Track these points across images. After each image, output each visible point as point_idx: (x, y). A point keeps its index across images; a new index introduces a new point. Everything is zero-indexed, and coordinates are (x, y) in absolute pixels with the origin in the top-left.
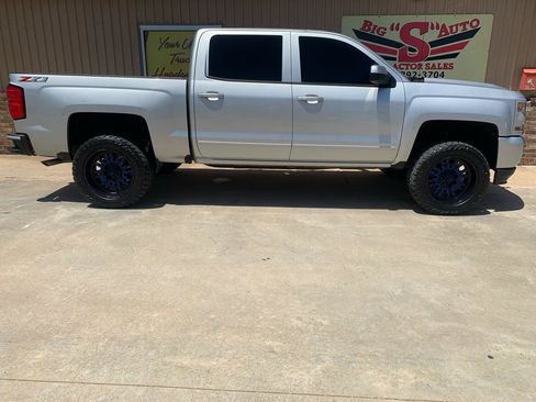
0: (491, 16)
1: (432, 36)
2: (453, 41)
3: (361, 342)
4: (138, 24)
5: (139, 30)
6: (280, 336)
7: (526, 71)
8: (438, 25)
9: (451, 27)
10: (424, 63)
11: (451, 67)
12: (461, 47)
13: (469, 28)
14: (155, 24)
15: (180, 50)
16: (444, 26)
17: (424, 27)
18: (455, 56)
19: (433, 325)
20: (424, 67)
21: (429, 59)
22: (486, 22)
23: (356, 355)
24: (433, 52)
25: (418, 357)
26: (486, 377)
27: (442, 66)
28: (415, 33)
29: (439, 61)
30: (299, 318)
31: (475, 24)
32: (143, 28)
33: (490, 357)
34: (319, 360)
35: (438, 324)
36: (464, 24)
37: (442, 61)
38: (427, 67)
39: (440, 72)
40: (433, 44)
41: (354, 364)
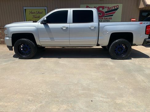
0: (122, 4)
1: (105, 10)
2: (112, 11)
3: (57, 97)
4: (23, 7)
5: (23, 9)
6: (34, 96)
7: (132, 20)
8: (107, 7)
9: (111, 8)
10: (104, 18)
11: (111, 19)
12: (114, 13)
13: (116, 8)
14: (30, 7)
15: (35, 14)
16: (109, 7)
17: (103, 8)
18: (112, 15)
19: (81, 92)
20: (104, 19)
21: (105, 17)
22: (121, 6)
23: (52, 101)
24: (106, 15)
25: (71, 101)
26: (87, 107)
27: (109, 18)
28: (101, 9)
29: (108, 17)
30: (43, 90)
31: (117, 6)
32: (24, 8)
33: (92, 101)
34: (41, 102)
35: (82, 92)
36: (114, 7)
37: (109, 17)
38: (105, 19)
39: (108, 20)
40: (106, 12)
41: (50, 104)
